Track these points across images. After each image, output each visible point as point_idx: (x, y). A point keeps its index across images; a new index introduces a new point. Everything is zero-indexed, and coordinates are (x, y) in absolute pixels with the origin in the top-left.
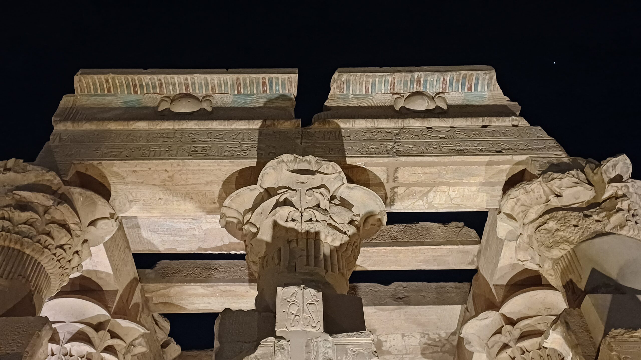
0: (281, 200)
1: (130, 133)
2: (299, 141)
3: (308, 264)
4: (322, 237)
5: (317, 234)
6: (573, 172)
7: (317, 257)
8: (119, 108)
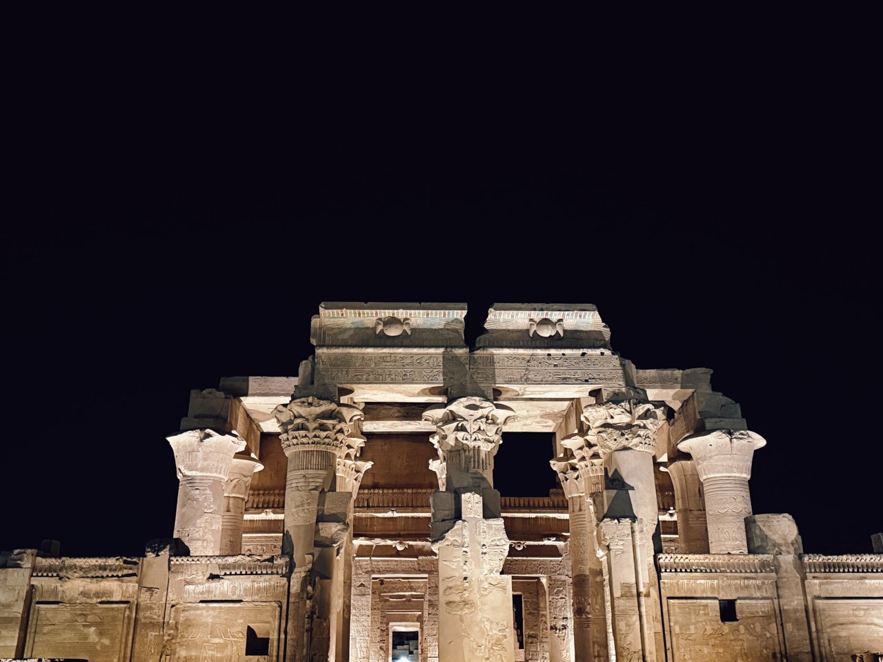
0: (460, 425)
1: (363, 357)
2: (467, 366)
3: (474, 467)
4: (481, 448)
5: (479, 447)
6: (623, 404)
7: (478, 462)
8: (350, 329)
